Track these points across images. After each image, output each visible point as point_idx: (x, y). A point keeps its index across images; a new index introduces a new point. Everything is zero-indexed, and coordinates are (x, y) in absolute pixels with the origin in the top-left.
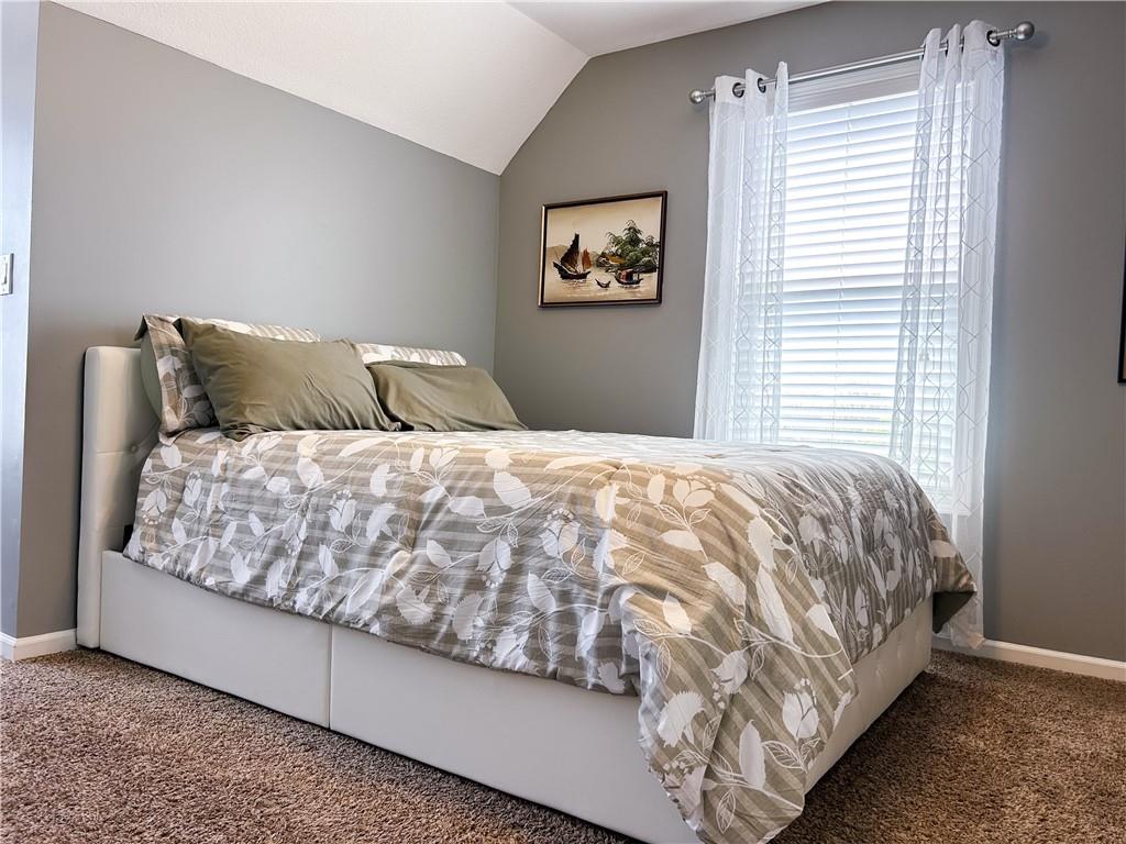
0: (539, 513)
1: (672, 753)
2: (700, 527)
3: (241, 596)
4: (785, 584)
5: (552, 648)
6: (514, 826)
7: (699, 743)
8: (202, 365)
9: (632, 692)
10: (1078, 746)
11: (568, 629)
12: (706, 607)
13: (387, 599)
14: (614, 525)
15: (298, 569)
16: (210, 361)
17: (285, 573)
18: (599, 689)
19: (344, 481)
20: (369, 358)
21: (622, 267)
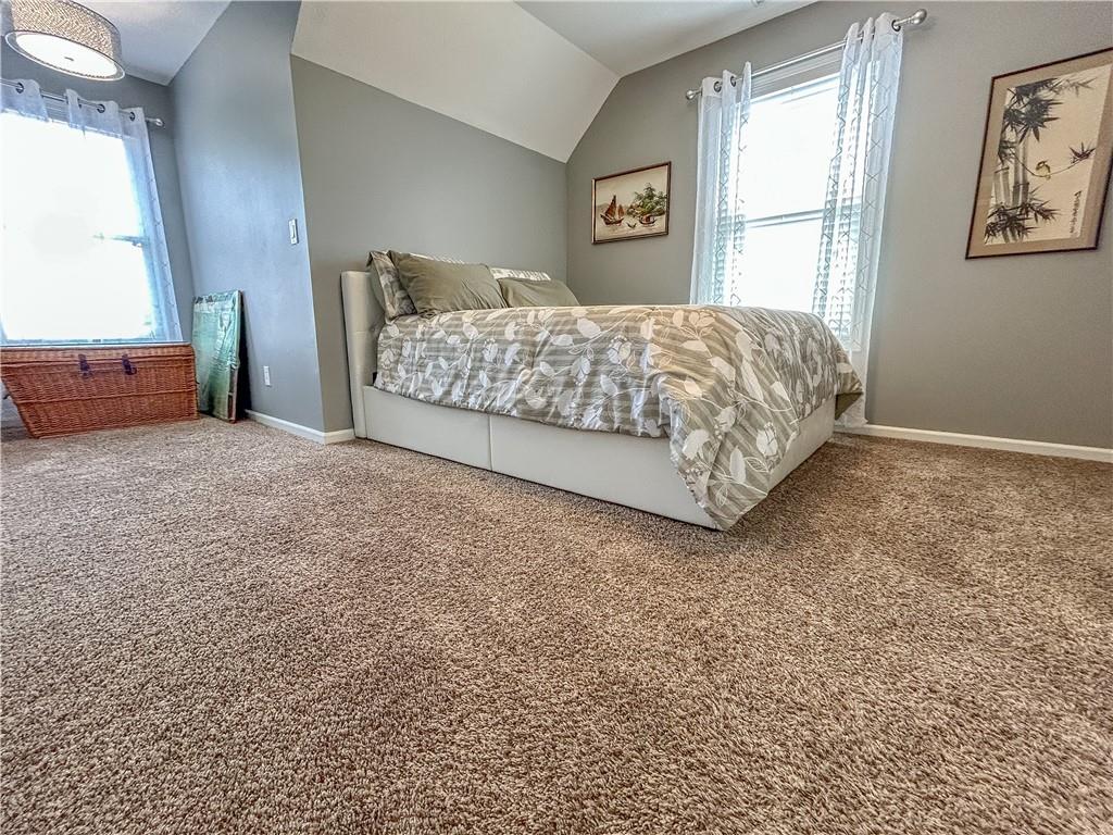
0: (606, 340)
1: (691, 463)
2: (706, 338)
3: (438, 403)
4: (759, 369)
5: (617, 415)
6: (597, 512)
7: (706, 459)
8: (404, 277)
9: (665, 436)
10: (926, 474)
11: (626, 404)
12: (710, 382)
13: (520, 396)
14: (652, 341)
15: (468, 385)
16: (409, 274)
17: (462, 387)
18: (646, 436)
19: (490, 334)
20: (497, 276)
21: (643, 214)
